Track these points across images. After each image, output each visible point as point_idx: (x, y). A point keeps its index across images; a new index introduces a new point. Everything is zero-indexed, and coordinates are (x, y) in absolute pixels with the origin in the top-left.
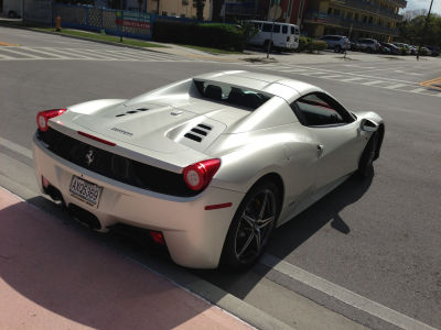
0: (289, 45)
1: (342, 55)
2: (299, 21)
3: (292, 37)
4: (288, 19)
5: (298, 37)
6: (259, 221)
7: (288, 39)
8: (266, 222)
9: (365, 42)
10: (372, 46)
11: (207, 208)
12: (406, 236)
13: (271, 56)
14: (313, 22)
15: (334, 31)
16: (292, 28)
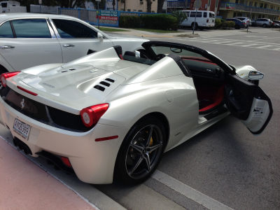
0: (208, 25)
1: (246, 30)
2: (216, 9)
3: (210, 19)
4: (209, 8)
5: (214, 19)
6: (147, 148)
7: (208, 21)
8: (153, 148)
9: (262, 20)
10: (267, 23)
11: (97, 140)
12: (269, 156)
13: (195, 32)
14: (226, 9)
15: (240, 14)
16: (210, 14)
